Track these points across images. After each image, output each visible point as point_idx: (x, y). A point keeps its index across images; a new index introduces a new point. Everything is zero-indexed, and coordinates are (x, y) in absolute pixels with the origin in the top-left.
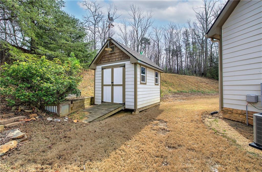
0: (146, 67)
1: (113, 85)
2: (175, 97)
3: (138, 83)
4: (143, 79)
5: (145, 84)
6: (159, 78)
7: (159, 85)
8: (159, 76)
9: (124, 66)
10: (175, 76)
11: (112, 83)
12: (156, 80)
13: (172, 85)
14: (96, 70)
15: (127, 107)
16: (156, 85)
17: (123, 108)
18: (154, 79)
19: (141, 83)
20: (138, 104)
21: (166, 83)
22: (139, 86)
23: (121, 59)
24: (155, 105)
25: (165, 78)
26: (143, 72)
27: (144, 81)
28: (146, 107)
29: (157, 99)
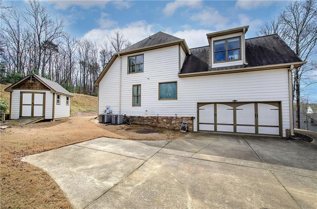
0: (60, 94)
1: (33, 105)
2: (83, 114)
3: (55, 104)
4: (58, 101)
5: (60, 104)
6: (70, 101)
7: (69, 105)
8: (70, 99)
9: (45, 93)
10: (87, 97)
11: (33, 103)
12: (67, 102)
13: (83, 105)
14: (12, 93)
15: (46, 118)
16: (66, 105)
17: (43, 119)
18: (66, 101)
19: (57, 104)
20: (55, 116)
21: (77, 104)
22: (56, 105)
23: (42, 89)
24: (65, 118)
25: (76, 99)
26: (58, 97)
27: (59, 103)
28: (59, 118)
29: (67, 114)
